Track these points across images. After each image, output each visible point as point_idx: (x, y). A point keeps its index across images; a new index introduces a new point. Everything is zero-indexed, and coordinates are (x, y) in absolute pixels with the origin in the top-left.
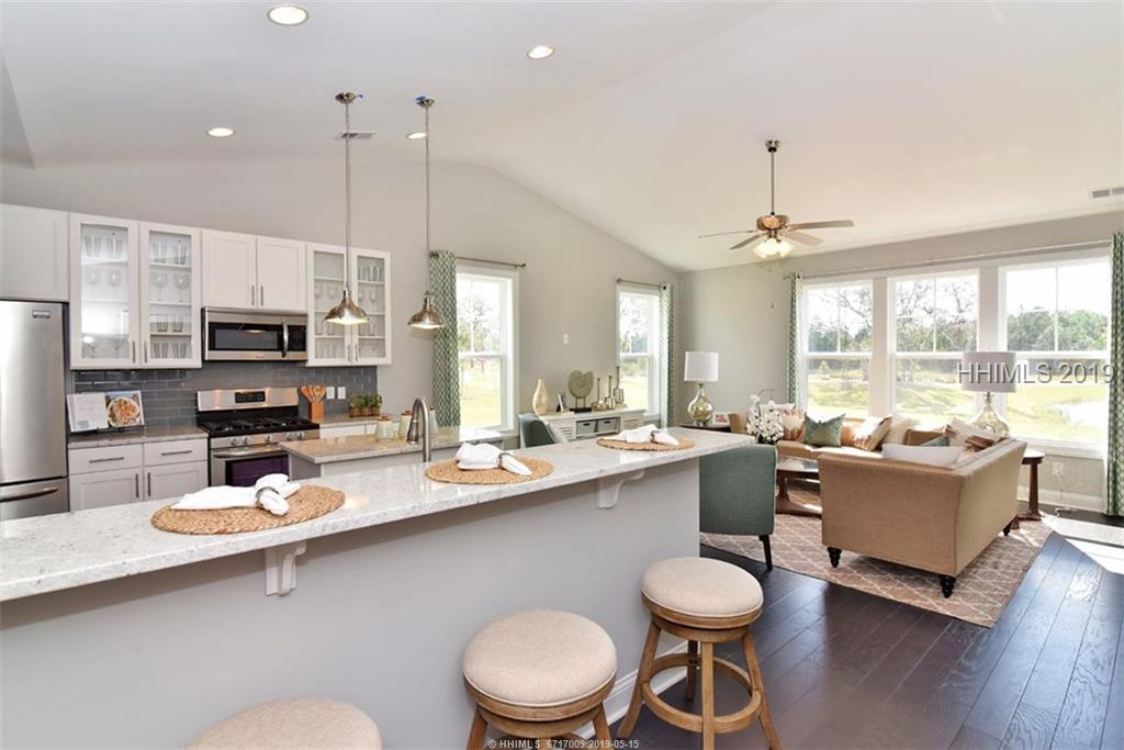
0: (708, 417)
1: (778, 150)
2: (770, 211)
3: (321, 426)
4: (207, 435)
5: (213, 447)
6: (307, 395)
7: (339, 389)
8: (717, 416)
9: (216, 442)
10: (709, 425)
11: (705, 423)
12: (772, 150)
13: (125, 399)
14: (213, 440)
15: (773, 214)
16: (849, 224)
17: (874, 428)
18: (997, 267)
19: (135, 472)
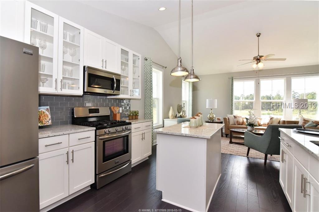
0: (214, 119)
1: (260, 36)
2: (258, 55)
3: (132, 123)
4: (95, 128)
5: (98, 134)
6: (113, 110)
7: (120, 108)
8: (217, 119)
9: (99, 132)
10: (214, 121)
11: (213, 120)
12: (258, 36)
13: (43, 110)
14: (98, 131)
15: (259, 55)
16: (285, 59)
17: (269, 121)
18: (291, 77)
19: (67, 150)
